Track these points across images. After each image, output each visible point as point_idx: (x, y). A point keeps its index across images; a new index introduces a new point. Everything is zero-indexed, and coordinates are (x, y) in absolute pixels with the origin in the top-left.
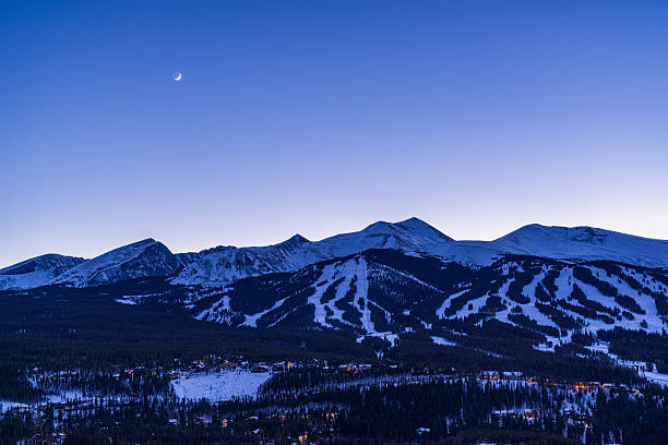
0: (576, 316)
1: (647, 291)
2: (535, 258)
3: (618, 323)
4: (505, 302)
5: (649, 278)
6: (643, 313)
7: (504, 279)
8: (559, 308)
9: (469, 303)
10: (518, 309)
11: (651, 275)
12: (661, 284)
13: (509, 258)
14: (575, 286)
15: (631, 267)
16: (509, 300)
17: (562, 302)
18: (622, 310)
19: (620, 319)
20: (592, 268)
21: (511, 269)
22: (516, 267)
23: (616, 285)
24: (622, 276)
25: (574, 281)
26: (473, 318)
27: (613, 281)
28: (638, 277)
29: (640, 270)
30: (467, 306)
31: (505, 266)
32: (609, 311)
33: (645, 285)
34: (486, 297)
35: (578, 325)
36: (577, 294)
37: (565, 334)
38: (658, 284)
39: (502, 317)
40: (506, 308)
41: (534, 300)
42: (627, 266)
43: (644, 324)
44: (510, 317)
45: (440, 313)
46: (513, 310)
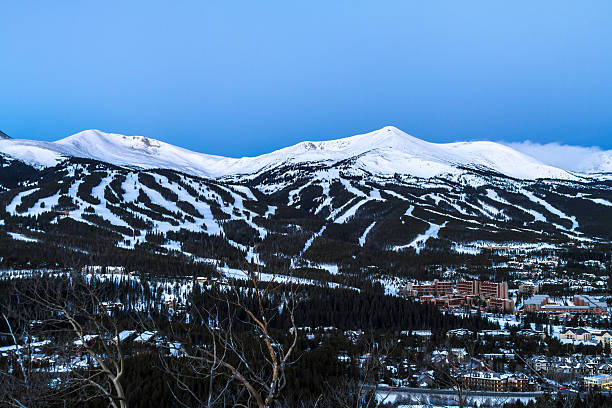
0: (145, 218)
1: (203, 199)
2: (99, 162)
3: (182, 226)
4: (77, 202)
5: (204, 187)
6: (202, 217)
7: (72, 180)
8: (129, 210)
9: (41, 201)
10: (91, 209)
11: (206, 184)
12: (214, 192)
13: (74, 160)
14: (141, 190)
15: (189, 176)
16: (81, 201)
17: (130, 205)
18: (184, 214)
19: (184, 222)
20: (155, 175)
21: (77, 172)
22: (82, 170)
23: (177, 192)
24: (181, 184)
25: (140, 186)
26: (47, 216)
27: (174, 187)
28: (195, 186)
29: (196, 179)
30: (39, 204)
31: (69, 168)
32: (173, 214)
33: (201, 193)
34: (58, 196)
35: (148, 226)
36: (143, 197)
37: (138, 234)
38: (212, 192)
39: (76, 216)
40: (78, 208)
41: (104, 201)
42: (185, 175)
43: (204, 227)
44: (83, 216)
45: (11, 209)
46: (86, 210)
